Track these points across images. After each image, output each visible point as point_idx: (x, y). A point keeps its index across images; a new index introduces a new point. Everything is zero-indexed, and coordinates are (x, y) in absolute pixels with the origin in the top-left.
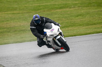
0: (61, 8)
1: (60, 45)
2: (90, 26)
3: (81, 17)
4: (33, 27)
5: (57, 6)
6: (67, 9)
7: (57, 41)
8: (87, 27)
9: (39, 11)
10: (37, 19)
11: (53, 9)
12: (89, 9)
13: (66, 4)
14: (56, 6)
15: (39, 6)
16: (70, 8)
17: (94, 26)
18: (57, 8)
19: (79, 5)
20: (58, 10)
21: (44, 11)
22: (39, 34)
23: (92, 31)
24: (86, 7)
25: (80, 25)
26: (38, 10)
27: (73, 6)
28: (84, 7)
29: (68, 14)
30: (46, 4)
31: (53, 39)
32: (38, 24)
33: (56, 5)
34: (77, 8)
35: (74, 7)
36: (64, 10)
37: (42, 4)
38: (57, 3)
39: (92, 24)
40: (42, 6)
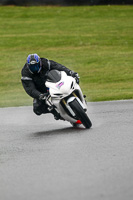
0: (58, 45)
1: (74, 115)
2: (112, 84)
3: (96, 65)
4: (27, 78)
5: (50, 41)
6: (70, 48)
7: (68, 107)
8: (107, 85)
9: (15, 49)
10: (33, 62)
11: (42, 46)
12: (113, 50)
13: (68, 38)
14: (47, 41)
15: (16, 38)
16: (76, 46)
17: (121, 83)
18: (50, 45)
19: (94, 41)
20: (51, 49)
21: (25, 49)
22: (37, 92)
23: (116, 94)
24: (107, 45)
25: (94, 81)
26: (13, 45)
27: (81, 43)
28: (103, 45)
29: (72, 58)
30: (29, 35)
31: (61, 103)
32: (36, 74)
33: (48, 38)
34: (89, 47)
35: (84, 45)
36: (64, 48)
37: (20, 35)
38: (50, 35)
39: (118, 81)
40: (21, 38)
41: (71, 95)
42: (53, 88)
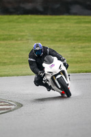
1: (60, 87)
7: (56, 81)
10: (38, 49)
31: (52, 78)
41: (59, 74)
42: (47, 67)
